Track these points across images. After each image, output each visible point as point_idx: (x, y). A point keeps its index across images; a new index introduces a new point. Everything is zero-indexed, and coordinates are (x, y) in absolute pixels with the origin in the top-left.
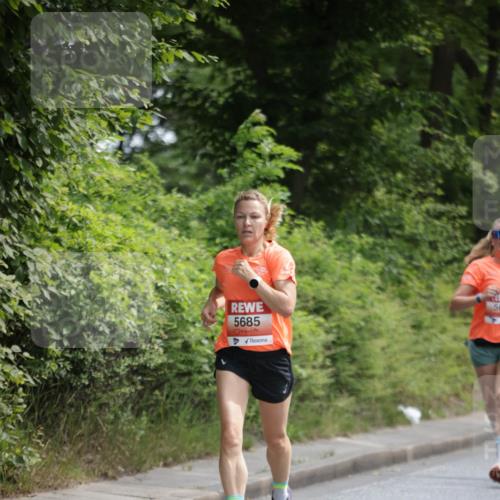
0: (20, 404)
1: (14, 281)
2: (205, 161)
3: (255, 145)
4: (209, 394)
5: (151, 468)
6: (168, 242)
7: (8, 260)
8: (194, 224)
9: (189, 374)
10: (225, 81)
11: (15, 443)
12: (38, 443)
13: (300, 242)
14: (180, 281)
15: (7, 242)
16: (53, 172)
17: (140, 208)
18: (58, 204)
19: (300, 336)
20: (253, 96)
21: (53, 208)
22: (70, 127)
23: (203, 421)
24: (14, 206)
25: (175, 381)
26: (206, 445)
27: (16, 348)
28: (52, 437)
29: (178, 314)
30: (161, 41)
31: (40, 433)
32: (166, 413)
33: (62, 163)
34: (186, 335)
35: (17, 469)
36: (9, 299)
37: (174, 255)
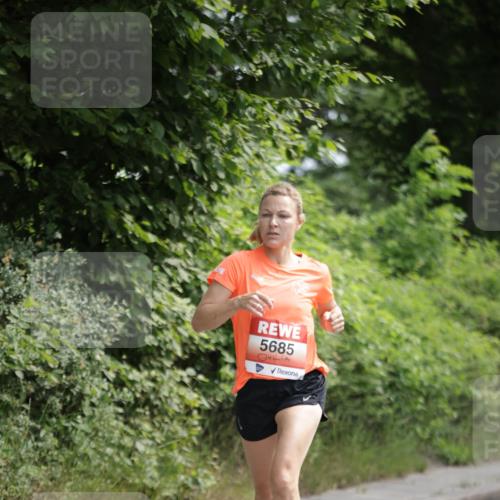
0: (195, 426)
1: (188, 304)
2: (378, 182)
3: (428, 165)
4: (383, 416)
5: (325, 490)
6: (341, 264)
7: (183, 284)
8: (366, 245)
9: (362, 396)
10: (398, 102)
11: (189, 465)
12: (212, 466)
13: (474, 262)
14: (353, 302)
15: (182, 267)
16: (227, 196)
17: (312, 230)
18: (232, 228)
19: (475, 357)
20: (426, 116)
21: (227, 232)
22: (245, 152)
23: (376, 443)
24: (190, 231)
25: (349, 404)
26: (380, 467)
27: (191, 371)
28: (225, 459)
29: (351, 337)
30: (335, 63)
31: (215, 456)
32: (339, 435)
33: (236, 187)
34: (358, 357)
35: (192, 491)
36: (183, 322)
37: (346, 276)
